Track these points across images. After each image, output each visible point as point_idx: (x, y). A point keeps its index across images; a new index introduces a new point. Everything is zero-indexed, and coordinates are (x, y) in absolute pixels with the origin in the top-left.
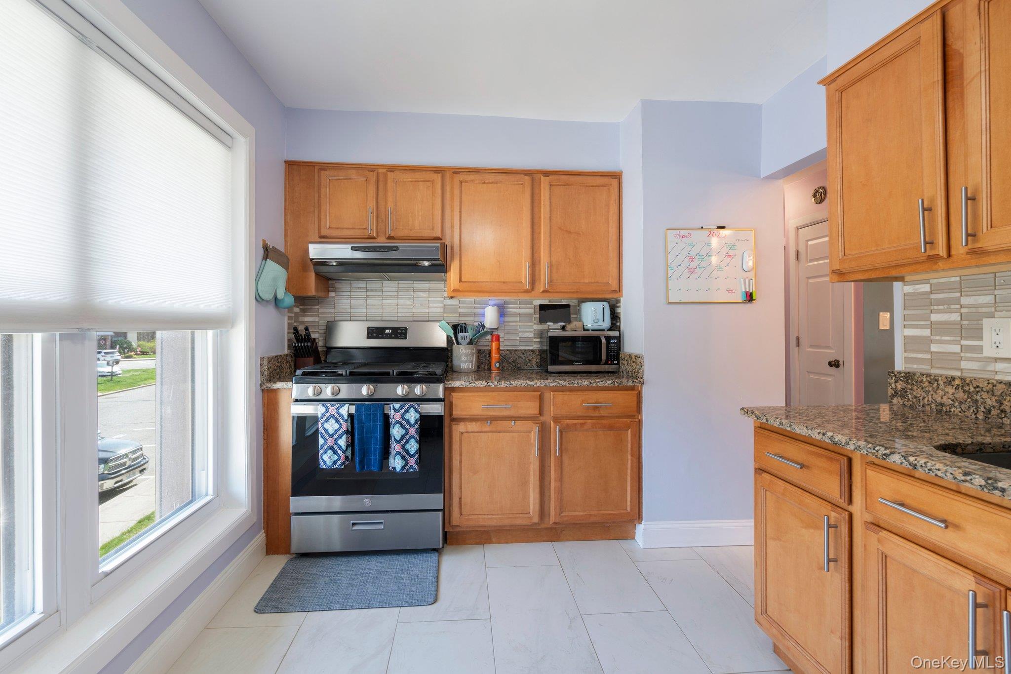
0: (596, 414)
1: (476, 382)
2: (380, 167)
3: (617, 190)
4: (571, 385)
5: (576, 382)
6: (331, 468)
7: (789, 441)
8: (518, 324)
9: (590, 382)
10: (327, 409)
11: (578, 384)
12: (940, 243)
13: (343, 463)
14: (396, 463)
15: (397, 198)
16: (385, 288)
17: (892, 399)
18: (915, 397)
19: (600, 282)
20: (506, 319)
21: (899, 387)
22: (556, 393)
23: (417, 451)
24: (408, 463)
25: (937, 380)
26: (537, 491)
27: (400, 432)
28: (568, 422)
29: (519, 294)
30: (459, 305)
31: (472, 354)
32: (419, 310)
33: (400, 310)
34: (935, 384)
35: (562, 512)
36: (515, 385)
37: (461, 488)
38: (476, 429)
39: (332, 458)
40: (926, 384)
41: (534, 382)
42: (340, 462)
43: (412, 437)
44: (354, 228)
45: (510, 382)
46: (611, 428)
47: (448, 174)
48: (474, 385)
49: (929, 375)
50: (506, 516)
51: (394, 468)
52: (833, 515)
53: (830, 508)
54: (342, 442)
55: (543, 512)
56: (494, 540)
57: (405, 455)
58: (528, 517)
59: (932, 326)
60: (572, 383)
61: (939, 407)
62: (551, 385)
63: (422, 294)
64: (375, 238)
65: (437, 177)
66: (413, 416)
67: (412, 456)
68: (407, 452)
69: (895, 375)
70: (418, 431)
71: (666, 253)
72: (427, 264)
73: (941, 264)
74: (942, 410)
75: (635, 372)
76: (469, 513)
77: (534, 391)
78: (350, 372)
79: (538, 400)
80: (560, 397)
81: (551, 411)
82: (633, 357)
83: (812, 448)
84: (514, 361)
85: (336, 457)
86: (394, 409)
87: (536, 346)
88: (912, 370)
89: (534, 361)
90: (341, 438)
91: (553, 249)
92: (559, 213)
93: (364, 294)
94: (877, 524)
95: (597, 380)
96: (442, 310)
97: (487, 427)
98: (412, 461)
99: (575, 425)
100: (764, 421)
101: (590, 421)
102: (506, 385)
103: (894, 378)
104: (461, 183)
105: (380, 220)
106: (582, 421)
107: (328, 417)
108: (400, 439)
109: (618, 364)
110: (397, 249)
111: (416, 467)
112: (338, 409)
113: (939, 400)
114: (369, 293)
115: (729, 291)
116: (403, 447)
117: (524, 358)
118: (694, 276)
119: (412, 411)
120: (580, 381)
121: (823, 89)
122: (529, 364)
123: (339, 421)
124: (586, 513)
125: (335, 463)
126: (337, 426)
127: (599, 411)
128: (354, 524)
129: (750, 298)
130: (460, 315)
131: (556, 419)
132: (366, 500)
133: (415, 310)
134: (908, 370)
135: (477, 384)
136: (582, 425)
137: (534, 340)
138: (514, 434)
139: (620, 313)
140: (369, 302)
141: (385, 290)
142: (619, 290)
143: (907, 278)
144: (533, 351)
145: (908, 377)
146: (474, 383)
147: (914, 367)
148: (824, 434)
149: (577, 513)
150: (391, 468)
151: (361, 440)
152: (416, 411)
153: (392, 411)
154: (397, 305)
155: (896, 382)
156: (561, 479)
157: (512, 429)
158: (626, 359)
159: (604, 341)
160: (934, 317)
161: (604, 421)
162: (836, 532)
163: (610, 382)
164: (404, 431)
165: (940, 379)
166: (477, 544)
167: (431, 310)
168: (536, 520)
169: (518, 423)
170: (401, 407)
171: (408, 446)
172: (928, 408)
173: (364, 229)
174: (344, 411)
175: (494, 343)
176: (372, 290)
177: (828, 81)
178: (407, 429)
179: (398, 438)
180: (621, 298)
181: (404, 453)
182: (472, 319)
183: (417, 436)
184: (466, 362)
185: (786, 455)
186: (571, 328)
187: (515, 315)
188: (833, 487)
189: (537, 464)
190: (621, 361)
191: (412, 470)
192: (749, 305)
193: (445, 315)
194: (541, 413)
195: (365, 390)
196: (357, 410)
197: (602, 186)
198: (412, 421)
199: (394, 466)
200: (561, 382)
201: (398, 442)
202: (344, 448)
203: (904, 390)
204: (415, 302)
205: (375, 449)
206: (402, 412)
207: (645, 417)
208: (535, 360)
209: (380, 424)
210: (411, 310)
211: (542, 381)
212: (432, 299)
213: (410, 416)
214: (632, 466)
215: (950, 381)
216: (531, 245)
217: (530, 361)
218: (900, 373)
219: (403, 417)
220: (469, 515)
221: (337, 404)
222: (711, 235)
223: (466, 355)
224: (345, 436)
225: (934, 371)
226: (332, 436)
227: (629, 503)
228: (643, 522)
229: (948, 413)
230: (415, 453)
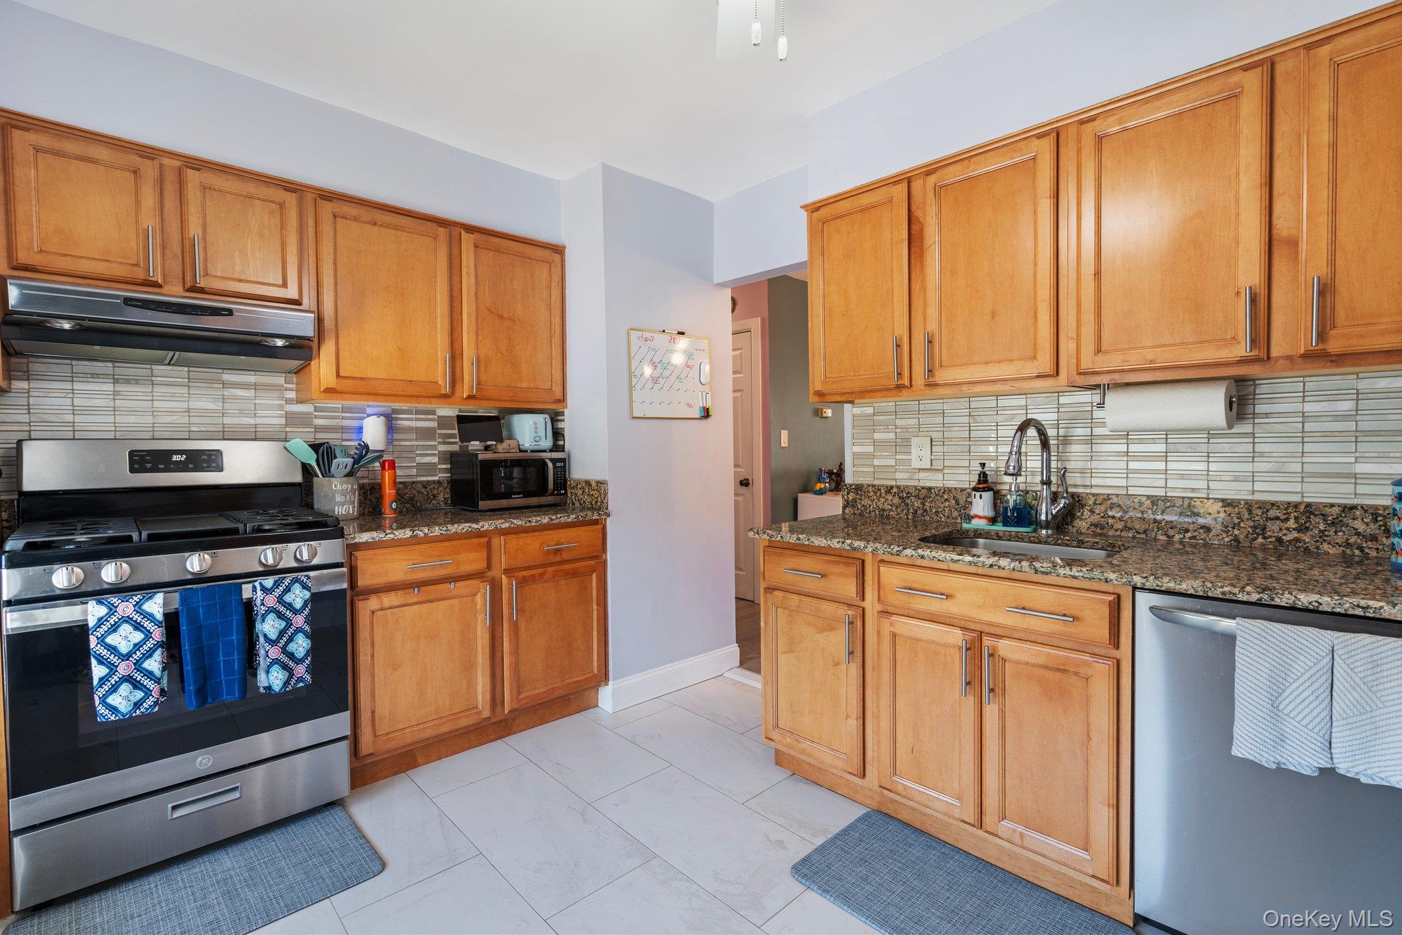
0: (558, 559)
1: (395, 532)
2: (166, 155)
3: (560, 269)
4: (528, 524)
5: (534, 519)
6: (131, 717)
7: (804, 555)
8: (414, 443)
9: (550, 518)
10: (112, 609)
11: (537, 522)
12: (906, 376)
13: (156, 703)
14: (273, 679)
15: (208, 219)
16: (158, 379)
17: (845, 509)
18: (863, 506)
19: (540, 387)
20: (396, 436)
21: (851, 498)
22: (509, 537)
23: (308, 651)
24: (293, 674)
25: (880, 490)
26: (488, 673)
27: (276, 625)
28: (524, 573)
29: (433, 400)
30: (316, 413)
31: (353, 491)
32: (236, 421)
33: (193, 420)
34: (879, 493)
35: (520, 694)
36: (454, 530)
37: (373, 696)
38: (396, 603)
39: (131, 698)
40: (872, 493)
41: (481, 524)
42: (150, 701)
43: (299, 630)
44: (108, 261)
45: (447, 527)
46: (574, 574)
47: (309, 197)
48: (392, 536)
49: (874, 486)
50: (444, 720)
51: (269, 688)
52: (850, 612)
53: (846, 608)
54: (154, 664)
55: (496, 699)
56: (420, 761)
57: (288, 662)
58: (476, 713)
59: (875, 443)
60: (530, 521)
61: (881, 513)
62: (504, 526)
63: (241, 393)
64: (160, 286)
65: (291, 199)
66: (298, 596)
67: (299, 661)
68: (291, 656)
69: (847, 488)
70: (308, 620)
71: (630, 358)
72: (280, 343)
73: (904, 392)
74: (883, 514)
75: (596, 502)
76: (387, 731)
77: (478, 537)
78: (149, 535)
79: (486, 549)
80: (514, 541)
81: (502, 561)
82: (594, 484)
83: (828, 558)
84: (411, 499)
85: (139, 695)
86: (263, 589)
87: (442, 475)
88: (860, 482)
89: (441, 497)
90: (151, 656)
91: (480, 338)
92: (487, 289)
93: (109, 387)
94: (886, 611)
95: (559, 516)
96: (283, 421)
97: (414, 595)
98: (300, 670)
99: (533, 576)
100: (779, 538)
101: (550, 569)
102: (442, 532)
103: (846, 490)
104: (335, 216)
105: (168, 253)
106: (541, 571)
107: (116, 623)
108: (277, 638)
109: (566, 493)
110: (230, 312)
111: (308, 677)
112: (138, 605)
113: (881, 506)
114: (119, 387)
115: (689, 406)
116: (284, 650)
117: (426, 493)
118: (657, 387)
119: (297, 588)
120: (538, 519)
121: (804, 214)
122: (434, 502)
123: (142, 626)
124: (548, 688)
125: (137, 705)
126: (138, 637)
127: (561, 554)
128: (174, 808)
129: (706, 414)
130: (318, 429)
131: (507, 571)
132: (199, 760)
133: (227, 421)
134: (856, 483)
135: (397, 534)
136: (541, 575)
137: (440, 466)
138: (456, 601)
139: (564, 428)
140: (118, 403)
141: (158, 383)
142: (563, 400)
143: (856, 401)
144: (439, 482)
145: (858, 488)
146: (392, 533)
147: (862, 480)
148: (843, 543)
149: (538, 689)
150: (262, 690)
151: (199, 653)
152: (305, 587)
153: (259, 593)
154: (189, 410)
155: (848, 494)
156: (516, 652)
157: (451, 594)
158: (579, 486)
159: (550, 465)
160: (877, 436)
161: (566, 567)
162: (852, 626)
163: (574, 516)
164: (284, 624)
165: (882, 488)
166: (396, 773)
167: (259, 421)
168: (486, 714)
169: (459, 584)
170: (277, 584)
171: (292, 647)
172: (873, 514)
173: (133, 265)
174: (156, 606)
175: (387, 473)
176: (128, 382)
177: (813, 209)
178: (289, 619)
179: (273, 636)
180: (566, 410)
181: (285, 659)
182: (338, 436)
183: (307, 628)
184: (343, 504)
185: (801, 568)
186: (504, 449)
187: (410, 430)
188: (849, 588)
189: (487, 637)
190: (569, 491)
191: (301, 684)
192: (704, 422)
193: (288, 429)
194: (489, 567)
195: (195, 563)
196: (183, 601)
197: (543, 261)
198: (298, 604)
199: (266, 685)
200: (515, 521)
201: (273, 643)
202: (158, 673)
203: (855, 500)
204: (227, 406)
205: (228, 664)
206: (278, 592)
207: (609, 556)
208: (443, 495)
209: (236, 618)
210: (220, 421)
211: (490, 522)
212: (263, 402)
213: (293, 596)
214: (598, 618)
215: (889, 489)
216: (450, 330)
217: (434, 496)
218: (851, 485)
219: (280, 600)
220: (387, 734)
221: (136, 595)
222: (672, 341)
223: (344, 493)
224: (159, 652)
225: (876, 482)
226: (127, 656)
227: (595, 664)
228: (610, 683)
229: (888, 517)
230: (305, 655)
